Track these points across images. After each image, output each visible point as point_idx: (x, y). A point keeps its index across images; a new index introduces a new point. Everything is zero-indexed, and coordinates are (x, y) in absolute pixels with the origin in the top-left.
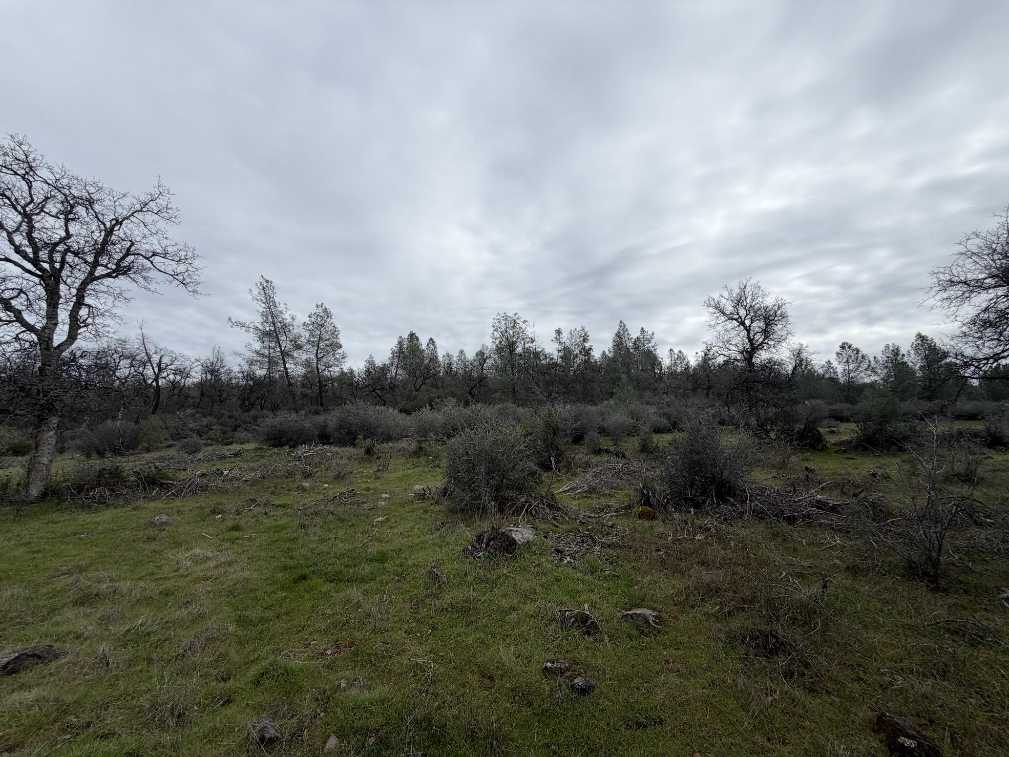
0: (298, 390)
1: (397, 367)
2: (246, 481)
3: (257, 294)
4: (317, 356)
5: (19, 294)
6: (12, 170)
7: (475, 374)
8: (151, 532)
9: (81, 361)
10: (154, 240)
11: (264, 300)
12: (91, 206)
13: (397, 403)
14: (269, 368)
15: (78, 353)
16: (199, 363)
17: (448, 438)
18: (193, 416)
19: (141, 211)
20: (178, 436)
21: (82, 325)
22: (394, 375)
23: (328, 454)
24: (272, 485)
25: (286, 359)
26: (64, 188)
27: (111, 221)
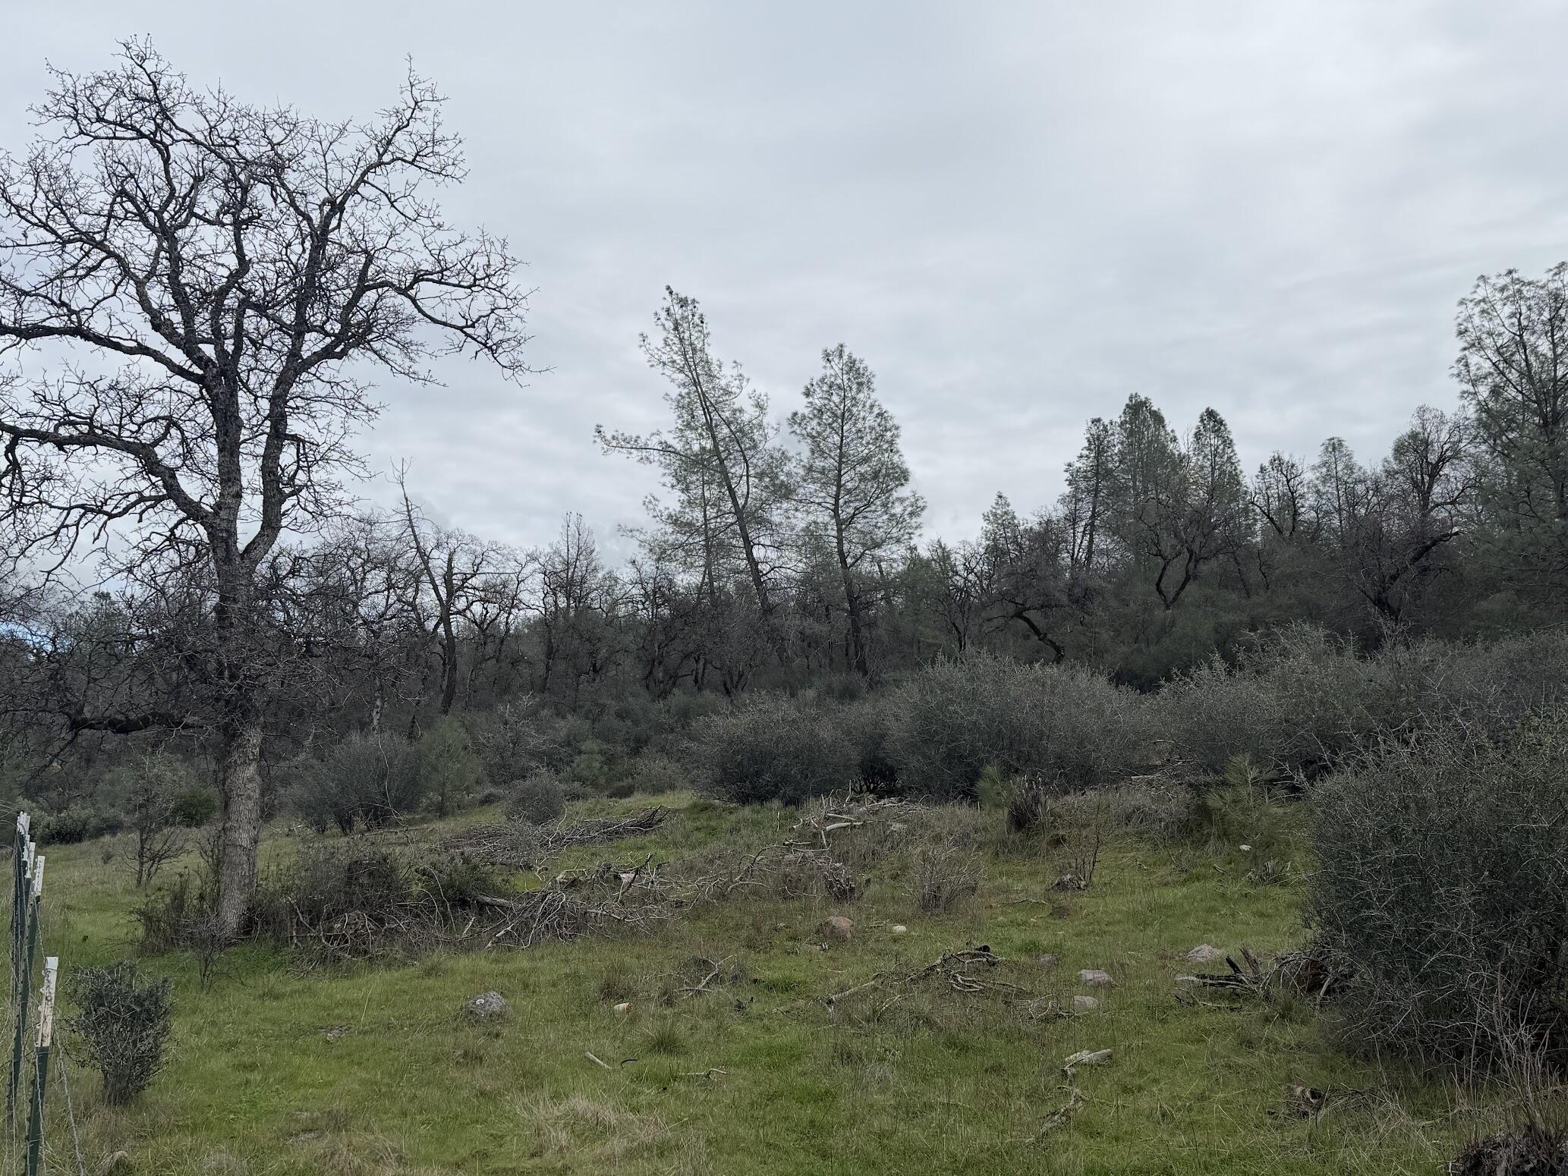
0: (792, 625)
1: (1091, 528)
2: (679, 904)
3: (661, 344)
4: (836, 515)
5: (167, 431)
6: (133, 128)
7: (1394, 527)
8: (473, 1038)
9: (291, 583)
10: (410, 237)
11: (678, 359)
12: (279, 178)
13: (1099, 653)
14: (708, 566)
15: (285, 564)
16: (537, 565)
17: (1311, 778)
18: (533, 714)
19: (380, 164)
20: (504, 772)
21: (287, 490)
22: (1082, 556)
23: (897, 826)
24: (748, 920)
25: (752, 535)
26: (225, 145)
27: (321, 207)
